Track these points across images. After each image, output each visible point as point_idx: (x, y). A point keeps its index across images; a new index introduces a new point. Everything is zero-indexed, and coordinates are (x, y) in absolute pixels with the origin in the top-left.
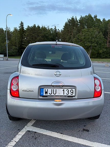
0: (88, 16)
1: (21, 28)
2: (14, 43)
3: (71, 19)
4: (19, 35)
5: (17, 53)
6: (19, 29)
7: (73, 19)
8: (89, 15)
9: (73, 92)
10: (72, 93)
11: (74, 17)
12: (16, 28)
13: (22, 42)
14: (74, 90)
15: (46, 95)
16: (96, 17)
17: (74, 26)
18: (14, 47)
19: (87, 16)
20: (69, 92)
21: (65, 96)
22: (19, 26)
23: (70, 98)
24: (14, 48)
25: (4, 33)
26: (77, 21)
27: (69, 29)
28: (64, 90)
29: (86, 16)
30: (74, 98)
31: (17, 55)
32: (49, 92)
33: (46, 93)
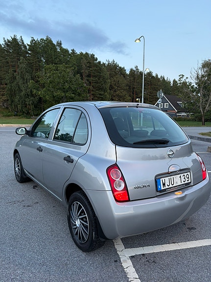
0: (46, 41)
3: (10, 39)
7: (15, 40)
8: (47, 39)
10: (188, 179)
11: (18, 38)
14: (189, 174)
16: (60, 44)
17: (21, 55)
19: (44, 40)
20: (186, 178)
26: (25, 47)
27: (9, 59)
28: (180, 177)
29: (41, 39)
30: (190, 185)
32: (167, 183)
33: (164, 184)
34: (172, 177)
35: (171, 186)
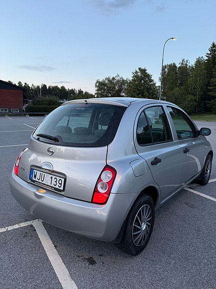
1: (210, 56)
2: (191, 89)
4: (204, 71)
5: (195, 110)
6: (207, 58)
9: (61, 184)
10: (60, 186)
12: (202, 57)
13: (209, 84)
14: (63, 180)
15: (34, 179)
18: (190, 97)
20: (57, 182)
21: (52, 187)
22: (208, 54)
23: (57, 192)
24: (189, 99)
25: (177, 72)
28: (51, 178)
30: (62, 193)
31: (195, 113)
32: (38, 176)
33: (35, 176)
34: (43, 173)
35: (40, 181)
